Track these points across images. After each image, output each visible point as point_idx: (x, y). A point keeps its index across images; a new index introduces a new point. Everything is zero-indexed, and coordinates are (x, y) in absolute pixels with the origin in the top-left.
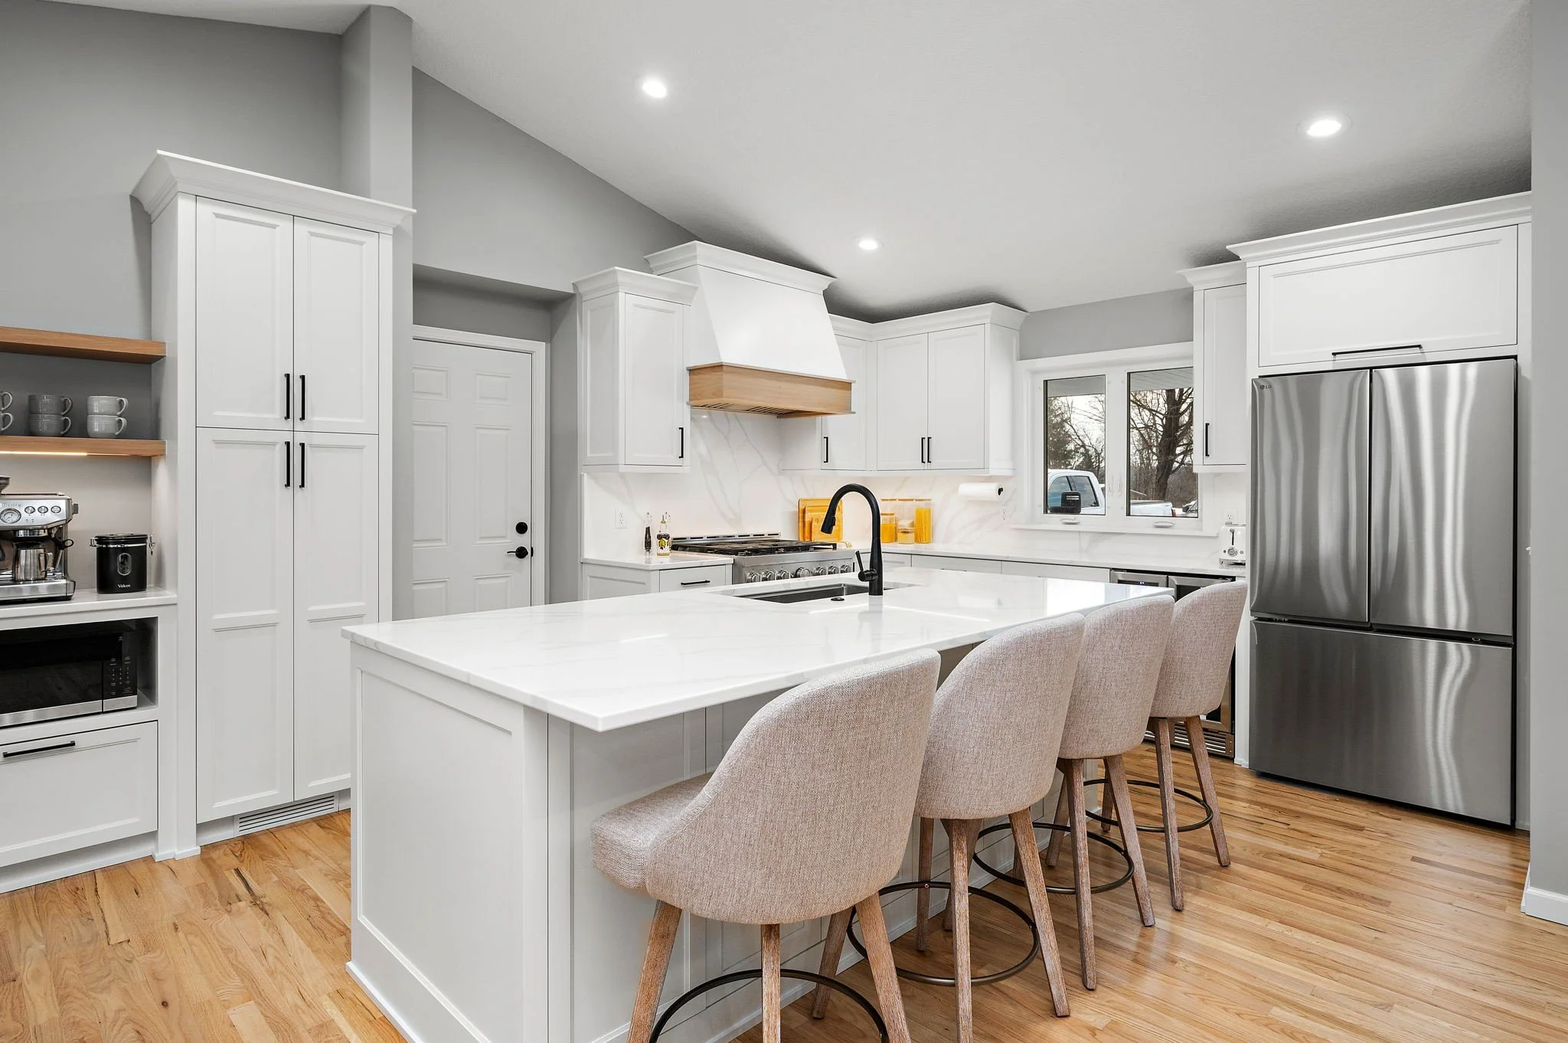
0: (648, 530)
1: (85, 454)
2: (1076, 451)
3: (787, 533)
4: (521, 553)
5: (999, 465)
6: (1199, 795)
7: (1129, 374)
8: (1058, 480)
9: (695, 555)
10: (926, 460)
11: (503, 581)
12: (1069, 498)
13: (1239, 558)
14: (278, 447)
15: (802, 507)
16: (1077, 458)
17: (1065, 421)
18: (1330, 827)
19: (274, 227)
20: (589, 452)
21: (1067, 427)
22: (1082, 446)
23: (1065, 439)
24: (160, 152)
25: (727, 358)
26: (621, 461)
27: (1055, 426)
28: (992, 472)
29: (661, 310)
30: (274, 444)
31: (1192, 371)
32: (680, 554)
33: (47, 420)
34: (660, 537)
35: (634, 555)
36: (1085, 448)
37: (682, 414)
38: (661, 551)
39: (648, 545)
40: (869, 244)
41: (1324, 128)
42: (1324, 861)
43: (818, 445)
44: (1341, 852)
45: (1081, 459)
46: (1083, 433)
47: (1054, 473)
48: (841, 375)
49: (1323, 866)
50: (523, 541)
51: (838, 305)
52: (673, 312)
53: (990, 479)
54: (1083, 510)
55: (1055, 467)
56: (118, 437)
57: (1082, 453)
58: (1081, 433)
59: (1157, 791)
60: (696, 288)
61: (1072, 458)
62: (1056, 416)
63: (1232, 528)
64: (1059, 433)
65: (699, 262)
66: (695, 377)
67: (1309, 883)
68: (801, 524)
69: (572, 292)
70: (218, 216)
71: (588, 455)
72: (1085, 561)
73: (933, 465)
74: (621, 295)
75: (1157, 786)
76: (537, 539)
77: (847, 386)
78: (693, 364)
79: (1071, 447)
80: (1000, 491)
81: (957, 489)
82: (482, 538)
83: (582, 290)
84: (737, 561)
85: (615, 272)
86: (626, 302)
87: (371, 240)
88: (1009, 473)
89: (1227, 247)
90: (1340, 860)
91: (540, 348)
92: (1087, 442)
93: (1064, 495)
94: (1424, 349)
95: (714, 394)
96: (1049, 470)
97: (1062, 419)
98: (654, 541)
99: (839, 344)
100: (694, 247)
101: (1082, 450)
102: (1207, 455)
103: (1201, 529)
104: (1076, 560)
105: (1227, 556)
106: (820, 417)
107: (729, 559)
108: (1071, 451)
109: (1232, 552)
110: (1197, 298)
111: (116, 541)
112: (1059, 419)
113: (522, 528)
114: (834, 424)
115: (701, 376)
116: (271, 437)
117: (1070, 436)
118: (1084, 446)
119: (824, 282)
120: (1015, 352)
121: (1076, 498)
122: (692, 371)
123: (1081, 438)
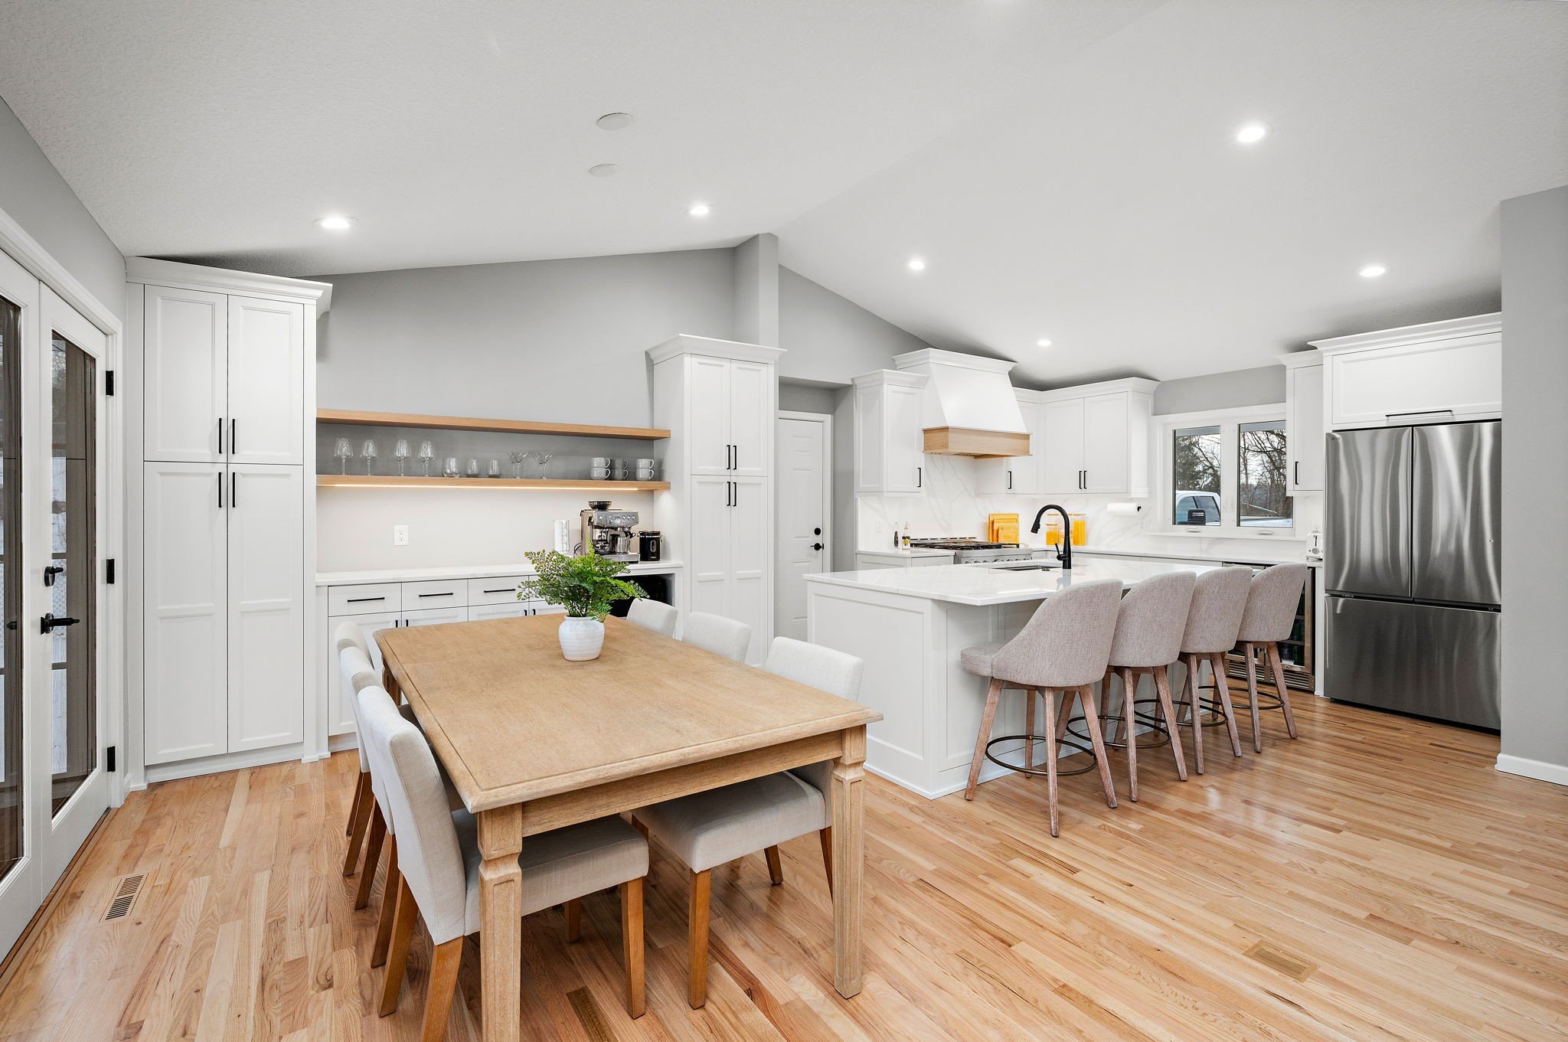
0: (896, 533)
1: (636, 489)
2: (1204, 471)
3: (981, 538)
4: (817, 547)
5: (1139, 490)
6: (1278, 696)
7: (1240, 425)
8: (1184, 500)
9: (924, 549)
10: (1082, 486)
11: (807, 564)
12: (1194, 514)
13: (1321, 555)
14: (724, 484)
15: (991, 519)
16: (1205, 479)
17: (1194, 444)
18: (1375, 727)
19: (722, 366)
20: (861, 483)
21: (1196, 450)
22: (1210, 467)
23: (1193, 461)
24: (681, 335)
25: (949, 424)
26: (885, 490)
27: (1183, 449)
28: (1133, 496)
29: (908, 394)
30: (722, 483)
31: (1285, 424)
32: (915, 549)
33: (619, 473)
34: (904, 538)
35: (887, 548)
36: (1213, 469)
37: (920, 458)
38: (905, 547)
39: (896, 543)
40: (1044, 343)
41: (1373, 271)
42: (1363, 741)
43: (1005, 477)
44: (1378, 738)
45: (1210, 479)
46: (1212, 456)
47: (1181, 494)
48: (1024, 431)
49: (1363, 743)
50: (818, 539)
51: (1020, 381)
52: (914, 394)
53: (1131, 500)
54: (1207, 524)
55: (1182, 489)
56: (650, 480)
57: (1211, 474)
58: (1209, 455)
59: (1246, 694)
60: (928, 378)
61: (1200, 478)
62: (1183, 440)
63: (1316, 534)
64: (1187, 456)
65: (931, 361)
66: (926, 435)
67: (1349, 748)
68: (991, 531)
69: (851, 383)
70: (699, 363)
71: (861, 485)
72: (1204, 556)
73: (1087, 490)
74: (885, 386)
75: (1247, 691)
76: (826, 539)
77: (1026, 437)
78: (926, 427)
79: (1200, 468)
80: (1139, 508)
81: (1106, 507)
82: (797, 537)
83: (856, 382)
84: (957, 554)
85: (882, 372)
86: (887, 390)
87: (764, 368)
88: (1146, 496)
89: (1309, 343)
90: (1376, 741)
91: (828, 418)
92: (1215, 463)
93: (1191, 512)
94: (1454, 412)
95: (942, 446)
96: (1177, 492)
97: (1190, 443)
98: (900, 539)
99: (1020, 407)
100: (928, 353)
101: (1210, 471)
102: (1296, 483)
103: (1294, 536)
104: (1197, 555)
105: (1311, 554)
106: (1005, 458)
107: (952, 552)
108: (1200, 471)
109: (1315, 551)
110: (1289, 373)
111: (648, 534)
112: (1187, 442)
113: (817, 531)
114: (1015, 464)
115: (932, 434)
116: (720, 479)
117: (1198, 458)
118: (1212, 467)
119: (1009, 366)
120: (1150, 411)
121: (1202, 514)
122: (926, 431)
123: (1209, 459)
